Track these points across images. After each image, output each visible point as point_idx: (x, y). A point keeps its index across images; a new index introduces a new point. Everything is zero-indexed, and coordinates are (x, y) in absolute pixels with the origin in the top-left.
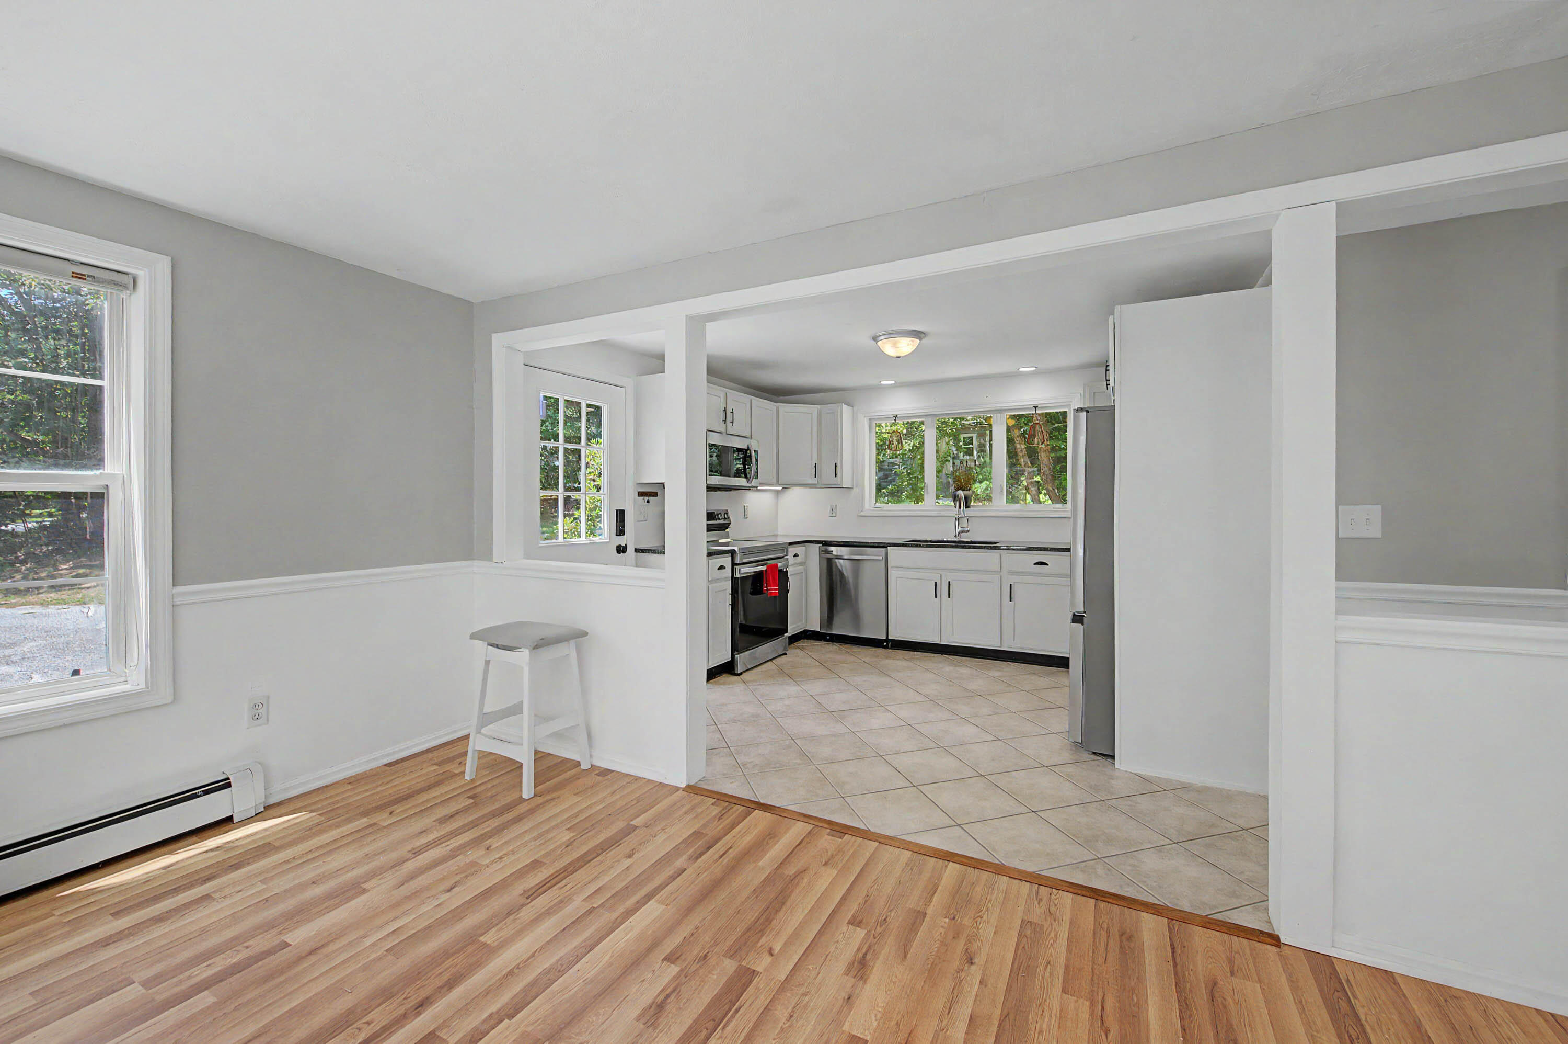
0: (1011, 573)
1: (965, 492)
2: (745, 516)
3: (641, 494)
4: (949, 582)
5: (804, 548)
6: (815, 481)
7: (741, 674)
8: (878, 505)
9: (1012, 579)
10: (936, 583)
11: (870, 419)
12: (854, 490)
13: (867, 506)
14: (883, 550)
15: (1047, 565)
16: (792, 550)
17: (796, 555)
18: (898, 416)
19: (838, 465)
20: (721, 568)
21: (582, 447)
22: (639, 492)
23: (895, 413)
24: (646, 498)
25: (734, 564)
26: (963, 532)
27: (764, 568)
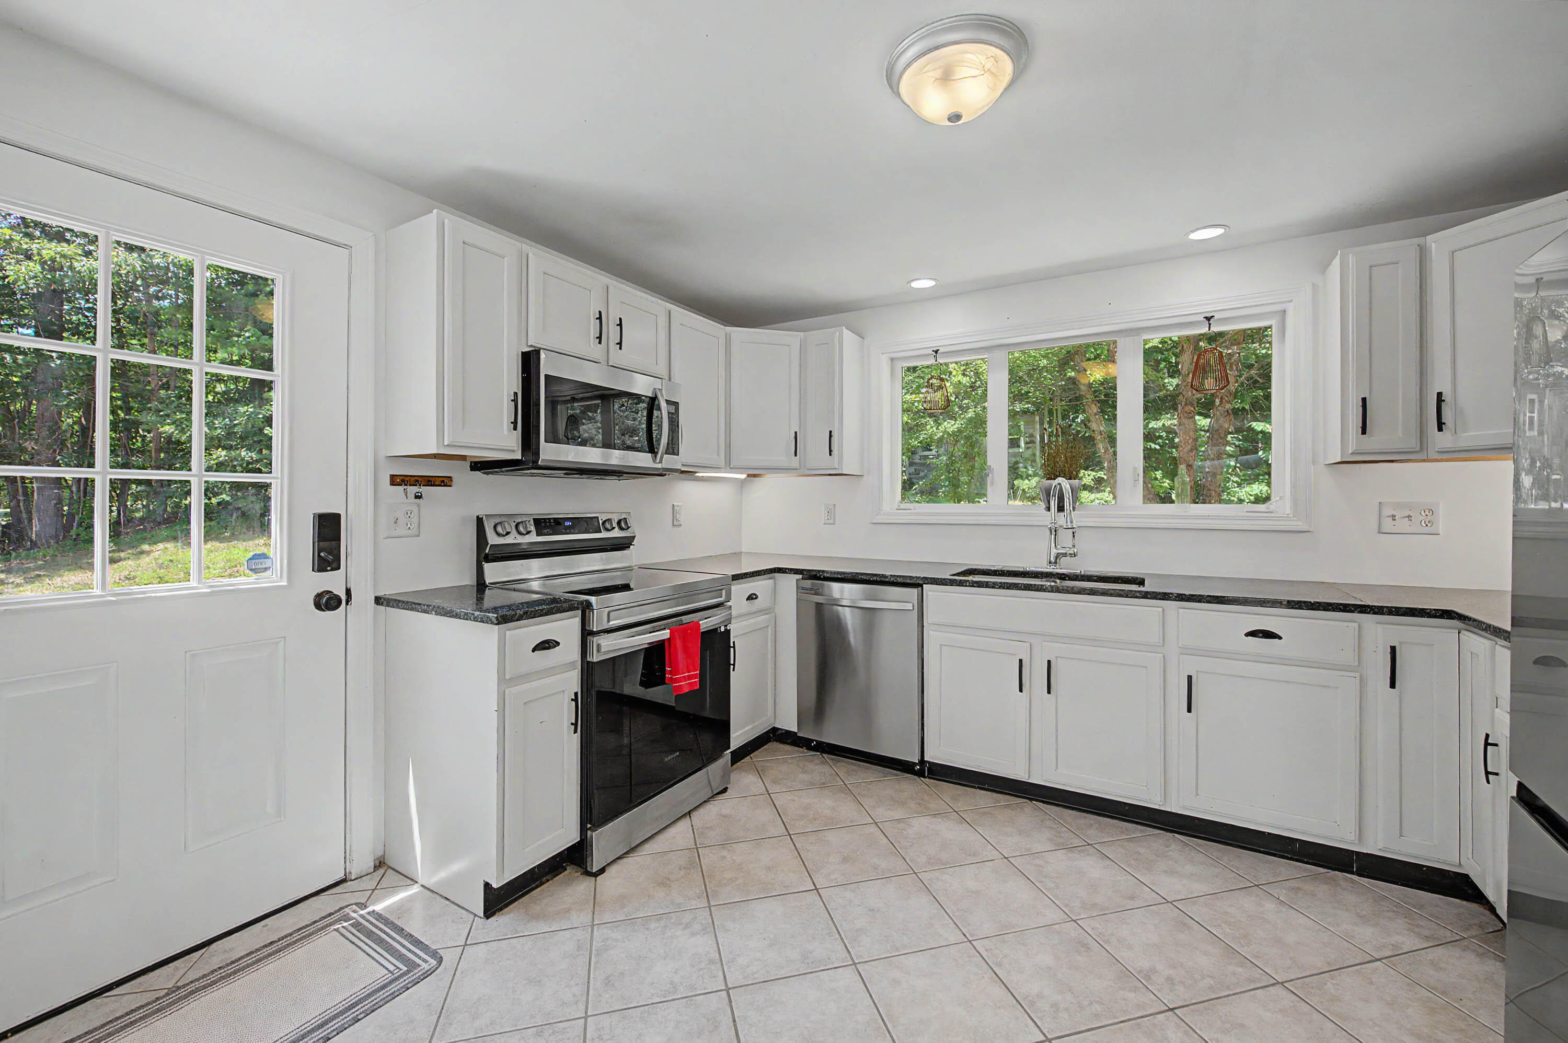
0: (1187, 651)
1: (1072, 481)
2: (676, 524)
3: (396, 480)
4: (1049, 662)
5: (771, 581)
6: (795, 462)
7: (602, 871)
8: (903, 506)
9: (1191, 666)
10: (1021, 661)
11: (892, 359)
12: (864, 478)
13: (886, 507)
14: (914, 592)
15: (1280, 638)
16: (740, 590)
17: (752, 597)
18: (942, 350)
19: (835, 434)
20: (546, 645)
21: (196, 364)
22: (392, 477)
23: (935, 345)
24: (413, 490)
25: (586, 634)
26: (1065, 555)
27: (665, 634)
